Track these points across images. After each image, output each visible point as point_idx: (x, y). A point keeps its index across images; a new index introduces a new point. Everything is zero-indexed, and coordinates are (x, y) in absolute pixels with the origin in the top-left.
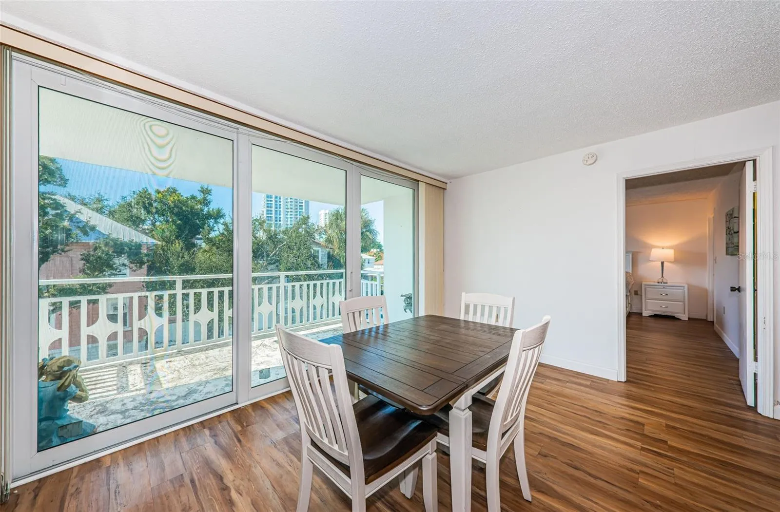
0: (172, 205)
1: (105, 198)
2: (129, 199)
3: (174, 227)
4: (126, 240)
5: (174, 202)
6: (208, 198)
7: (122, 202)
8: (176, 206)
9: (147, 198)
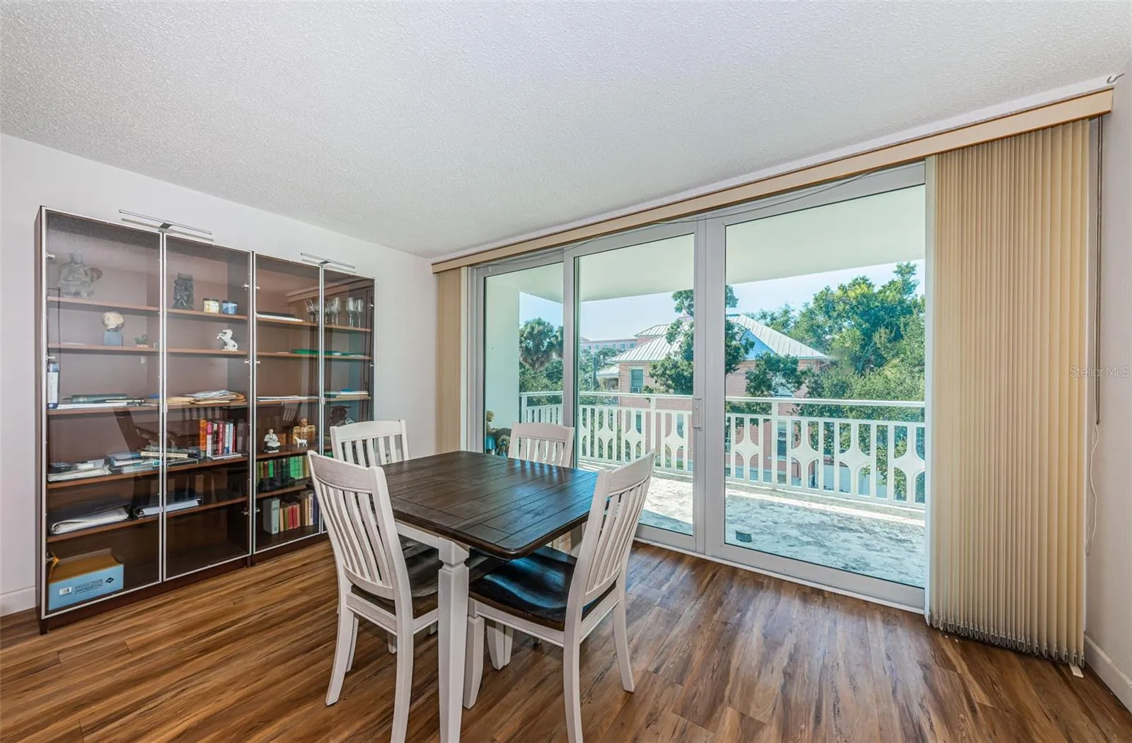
0: (854, 303)
1: (792, 308)
2: (811, 305)
3: (858, 333)
4: (782, 355)
5: (856, 298)
6: (911, 280)
7: (804, 310)
8: (859, 303)
9: (823, 300)
